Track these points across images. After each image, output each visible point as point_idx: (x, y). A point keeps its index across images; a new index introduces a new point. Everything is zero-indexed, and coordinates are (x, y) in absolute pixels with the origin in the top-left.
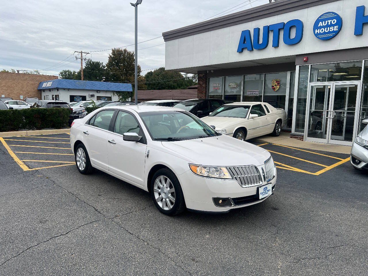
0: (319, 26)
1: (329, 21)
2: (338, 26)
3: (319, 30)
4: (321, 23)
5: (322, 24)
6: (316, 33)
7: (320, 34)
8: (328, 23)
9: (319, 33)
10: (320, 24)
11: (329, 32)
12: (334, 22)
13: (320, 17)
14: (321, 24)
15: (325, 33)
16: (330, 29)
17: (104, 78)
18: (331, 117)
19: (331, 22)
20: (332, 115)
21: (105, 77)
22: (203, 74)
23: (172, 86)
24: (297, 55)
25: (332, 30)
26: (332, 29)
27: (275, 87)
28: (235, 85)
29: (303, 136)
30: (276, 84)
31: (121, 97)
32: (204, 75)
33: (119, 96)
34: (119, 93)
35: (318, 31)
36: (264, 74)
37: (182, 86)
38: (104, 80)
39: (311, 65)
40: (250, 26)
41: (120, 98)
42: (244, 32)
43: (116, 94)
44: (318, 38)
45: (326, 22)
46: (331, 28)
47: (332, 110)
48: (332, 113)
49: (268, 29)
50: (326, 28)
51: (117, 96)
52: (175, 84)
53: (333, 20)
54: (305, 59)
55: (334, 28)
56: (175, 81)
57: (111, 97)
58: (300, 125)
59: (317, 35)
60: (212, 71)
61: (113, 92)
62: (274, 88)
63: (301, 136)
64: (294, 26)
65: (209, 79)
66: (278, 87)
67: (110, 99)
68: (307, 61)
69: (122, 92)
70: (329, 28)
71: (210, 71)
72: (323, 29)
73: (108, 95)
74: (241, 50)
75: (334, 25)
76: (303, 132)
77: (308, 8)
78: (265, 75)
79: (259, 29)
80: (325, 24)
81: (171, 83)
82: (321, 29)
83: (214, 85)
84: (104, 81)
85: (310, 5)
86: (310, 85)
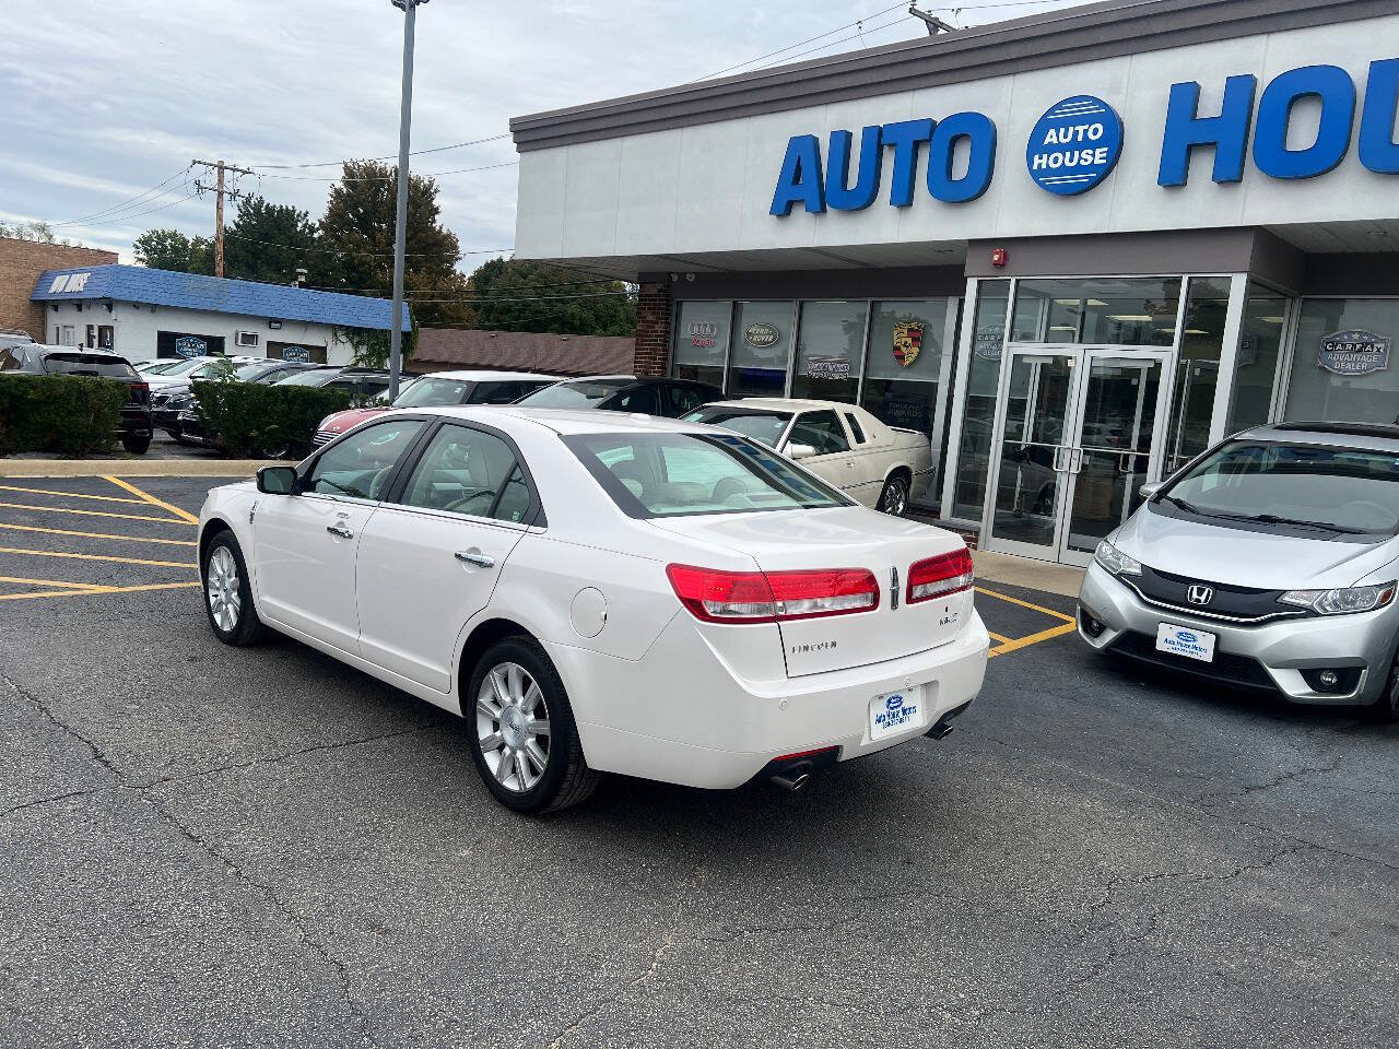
0: (1046, 142)
1: (1081, 129)
2: (1106, 149)
3: (1045, 156)
4: (1052, 132)
5: (1058, 136)
6: (1035, 167)
7: (1049, 171)
8: (1076, 133)
9: (1044, 166)
10: (1049, 136)
11: (1079, 169)
12: (1095, 132)
13: (1051, 111)
14: (1054, 136)
15: (1063, 170)
16: (1080, 158)
17: (301, 274)
18: (1074, 470)
19: (1086, 131)
20: (1074, 463)
21: (306, 271)
22: (659, 286)
23: (577, 322)
24: (973, 242)
25: (1089, 163)
26: (1087, 157)
27: (904, 349)
28: (768, 334)
29: (977, 533)
30: (909, 341)
31: (363, 351)
32: (659, 291)
33: (356, 347)
34: (356, 334)
35: (1044, 161)
36: (870, 300)
37: (613, 323)
38: (303, 279)
39: (1017, 281)
40: (821, 122)
41: (359, 354)
42: (795, 143)
43: (343, 339)
44: (1042, 185)
45: (1071, 129)
46: (1083, 155)
47: (1077, 445)
48: (1076, 455)
49: (878, 138)
50: (1068, 154)
51: (349, 346)
52: (589, 315)
53: (1093, 127)
54: (996, 258)
55: (1093, 155)
56: (586, 304)
57: (324, 349)
58: (969, 493)
59: (1037, 175)
60: (691, 278)
61: (335, 329)
62: (898, 353)
63: (971, 532)
64: (965, 135)
65: (679, 304)
66: (915, 350)
67: (319, 354)
68: (1003, 265)
69: (369, 331)
70: (1076, 153)
71: (682, 275)
72: (1060, 155)
73: (315, 339)
74: (783, 208)
75: (1094, 145)
76: (980, 518)
77: (1014, 74)
78: (873, 303)
79: (849, 135)
80: (1065, 136)
81: (572, 308)
82: (1052, 157)
83: (696, 329)
84: (302, 285)
85: (1022, 65)
86: (1010, 349)
